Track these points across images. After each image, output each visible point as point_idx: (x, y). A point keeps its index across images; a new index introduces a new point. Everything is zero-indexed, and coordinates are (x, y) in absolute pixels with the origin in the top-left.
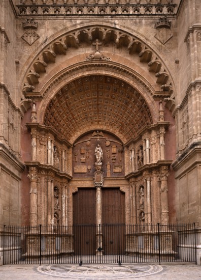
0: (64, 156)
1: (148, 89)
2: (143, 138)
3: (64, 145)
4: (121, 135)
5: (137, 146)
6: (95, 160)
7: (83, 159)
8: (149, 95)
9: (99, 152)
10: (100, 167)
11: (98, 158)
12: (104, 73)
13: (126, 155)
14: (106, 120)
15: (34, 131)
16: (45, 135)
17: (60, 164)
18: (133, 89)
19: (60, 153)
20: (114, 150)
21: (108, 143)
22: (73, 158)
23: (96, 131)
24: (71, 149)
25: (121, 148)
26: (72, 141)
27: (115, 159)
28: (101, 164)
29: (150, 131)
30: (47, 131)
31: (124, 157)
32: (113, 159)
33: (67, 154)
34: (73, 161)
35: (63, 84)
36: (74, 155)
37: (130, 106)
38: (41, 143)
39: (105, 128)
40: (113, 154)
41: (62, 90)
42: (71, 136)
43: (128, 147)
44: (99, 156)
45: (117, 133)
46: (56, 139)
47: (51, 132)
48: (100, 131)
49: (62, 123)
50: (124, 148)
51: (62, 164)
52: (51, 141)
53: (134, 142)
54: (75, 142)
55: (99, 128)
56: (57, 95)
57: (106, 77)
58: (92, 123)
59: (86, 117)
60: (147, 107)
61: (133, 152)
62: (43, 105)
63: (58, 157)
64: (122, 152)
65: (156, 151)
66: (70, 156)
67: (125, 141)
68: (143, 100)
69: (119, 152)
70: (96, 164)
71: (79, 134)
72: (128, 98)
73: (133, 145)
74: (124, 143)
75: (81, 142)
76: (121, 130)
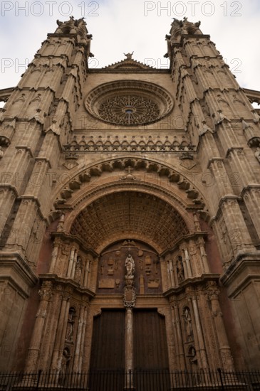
0: (87, 267)
1: (180, 202)
2: (180, 248)
3: (89, 255)
4: (155, 244)
5: (175, 257)
6: (126, 272)
7: (111, 271)
8: (182, 207)
9: (131, 264)
10: (132, 282)
11: (129, 270)
12: (135, 189)
13: (162, 267)
14: (139, 229)
15: (57, 241)
16: (69, 244)
17: (82, 278)
18: (165, 203)
19: (84, 263)
20: (148, 261)
21: (141, 253)
22: (98, 270)
23: (127, 240)
24: (97, 259)
25: (156, 259)
26: (98, 251)
27: (150, 272)
28: (132, 277)
29: (187, 241)
30: (72, 240)
31: (160, 269)
32: (147, 272)
33: (91, 264)
34: (98, 273)
35: (95, 198)
36: (100, 266)
37: (163, 216)
38: (64, 252)
39: (137, 237)
40: (147, 265)
41: (94, 203)
42: (98, 245)
43: (164, 257)
44: (130, 268)
45: (151, 243)
46: (81, 247)
47: (77, 241)
48: (131, 240)
49: (90, 231)
50: (159, 259)
51: (84, 277)
52: (75, 250)
53: (171, 253)
54: (103, 251)
55: (130, 237)
56: (88, 207)
57: (137, 193)
58: (123, 232)
59: (117, 227)
60: (180, 217)
61: (171, 263)
62: (73, 216)
63: (81, 268)
64: (158, 263)
65: (198, 262)
66: (96, 267)
67: (160, 251)
68: (176, 212)
69: (154, 263)
70: (126, 277)
71: (108, 243)
72: (161, 209)
73: (169, 255)
74: (160, 253)
75: (110, 251)
76: (155, 239)
